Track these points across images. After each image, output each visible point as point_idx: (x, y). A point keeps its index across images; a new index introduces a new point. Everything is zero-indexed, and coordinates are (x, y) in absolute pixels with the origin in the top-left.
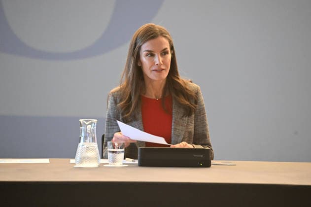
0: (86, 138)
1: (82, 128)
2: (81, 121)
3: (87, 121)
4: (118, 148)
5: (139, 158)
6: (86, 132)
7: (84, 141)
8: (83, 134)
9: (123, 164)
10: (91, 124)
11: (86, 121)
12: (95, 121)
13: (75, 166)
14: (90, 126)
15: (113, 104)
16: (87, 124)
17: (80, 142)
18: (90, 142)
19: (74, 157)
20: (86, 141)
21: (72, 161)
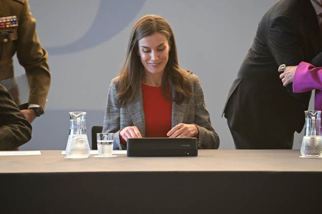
0: (75, 130)
1: (72, 120)
2: (71, 113)
3: (77, 114)
4: (107, 139)
5: (127, 149)
6: (75, 124)
7: (74, 133)
8: (73, 126)
9: (113, 155)
10: (80, 116)
11: (75, 113)
12: (84, 113)
13: (65, 157)
14: (79, 118)
15: (115, 91)
16: (77, 116)
17: (70, 134)
18: (79, 134)
19: (64, 149)
20: (76, 133)
21: (63, 152)
